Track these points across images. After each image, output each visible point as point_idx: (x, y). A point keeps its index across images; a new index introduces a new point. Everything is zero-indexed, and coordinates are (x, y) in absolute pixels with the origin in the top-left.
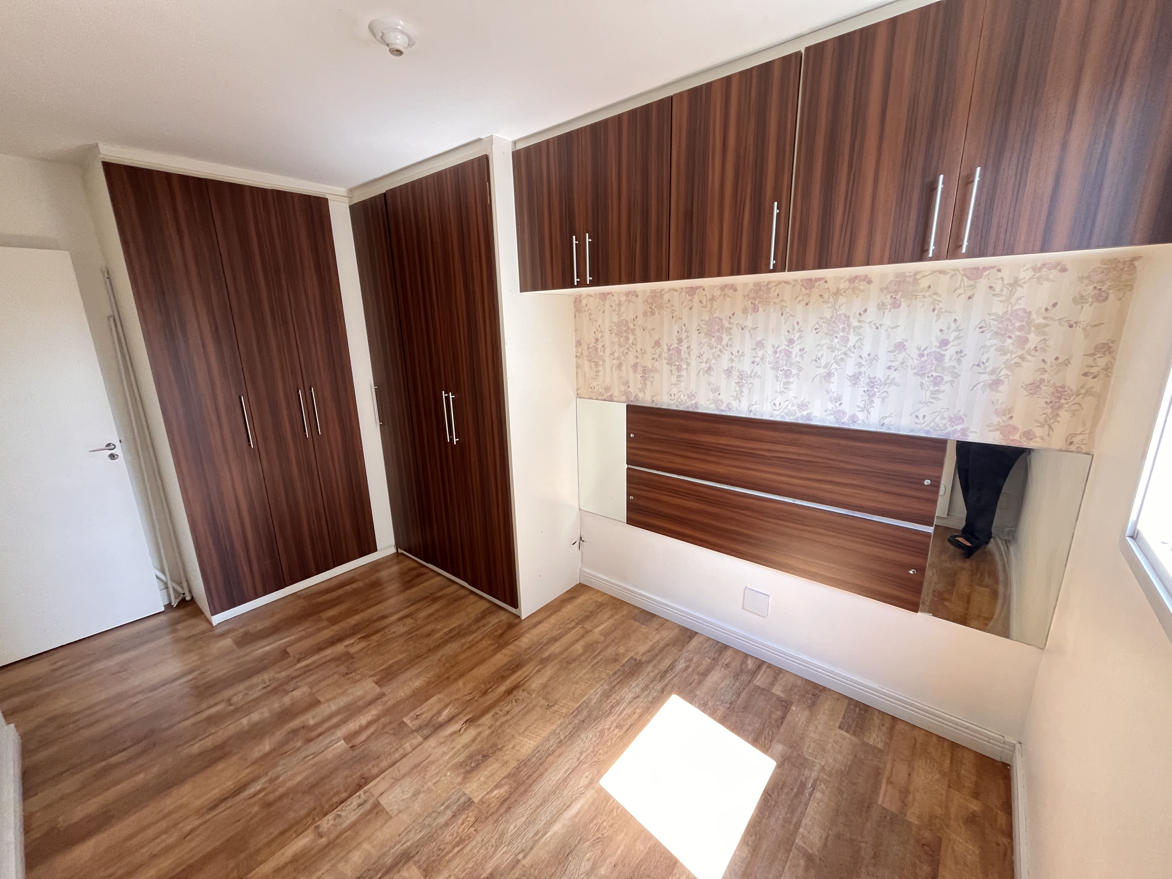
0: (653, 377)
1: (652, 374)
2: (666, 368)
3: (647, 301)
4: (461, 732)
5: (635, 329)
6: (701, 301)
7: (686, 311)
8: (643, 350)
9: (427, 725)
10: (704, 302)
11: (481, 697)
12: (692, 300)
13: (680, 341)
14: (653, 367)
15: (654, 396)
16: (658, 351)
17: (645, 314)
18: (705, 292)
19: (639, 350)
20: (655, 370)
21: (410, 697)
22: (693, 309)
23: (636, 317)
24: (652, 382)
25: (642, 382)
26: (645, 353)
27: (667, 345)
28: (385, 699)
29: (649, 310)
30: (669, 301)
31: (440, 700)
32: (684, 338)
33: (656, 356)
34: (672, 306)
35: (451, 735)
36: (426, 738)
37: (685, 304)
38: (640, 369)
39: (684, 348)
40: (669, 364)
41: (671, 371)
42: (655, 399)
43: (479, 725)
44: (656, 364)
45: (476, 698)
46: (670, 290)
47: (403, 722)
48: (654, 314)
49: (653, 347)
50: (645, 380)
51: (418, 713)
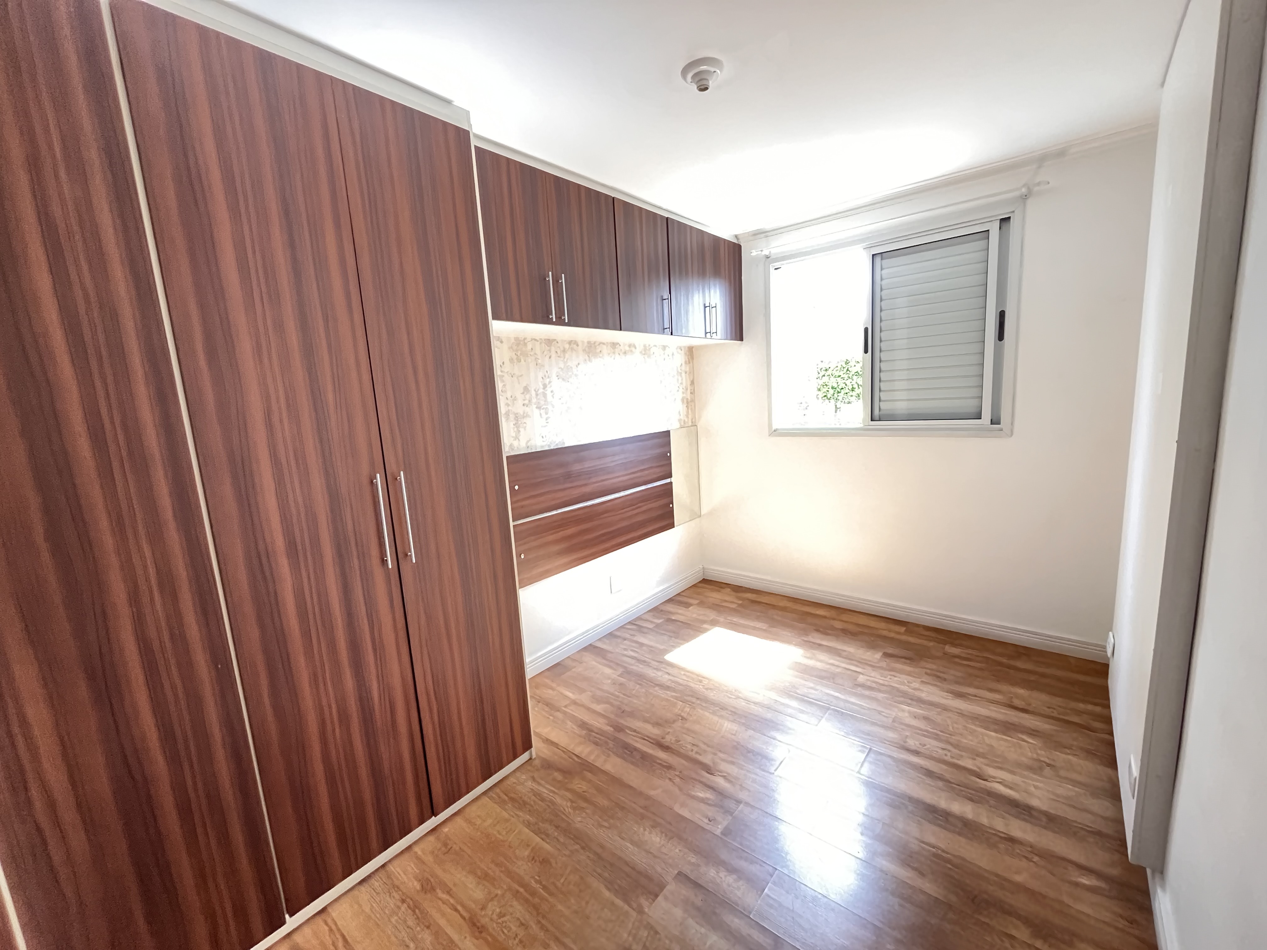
0: (525, 423)
1: (525, 421)
2: (537, 412)
3: (512, 347)
4: (725, 774)
5: (503, 376)
6: (556, 352)
7: (547, 358)
8: (513, 397)
9: (721, 807)
10: (559, 352)
11: (675, 769)
12: (550, 351)
13: (545, 386)
14: (524, 413)
15: (528, 441)
16: (528, 396)
17: (511, 360)
18: (559, 345)
19: (509, 397)
20: (526, 415)
21: (680, 838)
22: (552, 358)
23: (503, 363)
24: (525, 428)
25: (516, 429)
26: (515, 399)
27: (535, 390)
28: (687, 870)
29: (515, 357)
30: (532, 349)
31: (683, 805)
32: (547, 383)
33: (526, 402)
34: (535, 354)
35: (730, 781)
36: (739, 802)
37: (545, 353)
38: (512, 417)
39: (548, 392)
40: (539, 408)
41: (541, 414)
42: (529, 444)
43: (714, 763)
44: (527, 409)
45: (678, 773)
46: (532, 339)
47: (722, 833)
48: (520, 361)
49: (523, 393)
50: (518, 427)
51: (706, 821)
